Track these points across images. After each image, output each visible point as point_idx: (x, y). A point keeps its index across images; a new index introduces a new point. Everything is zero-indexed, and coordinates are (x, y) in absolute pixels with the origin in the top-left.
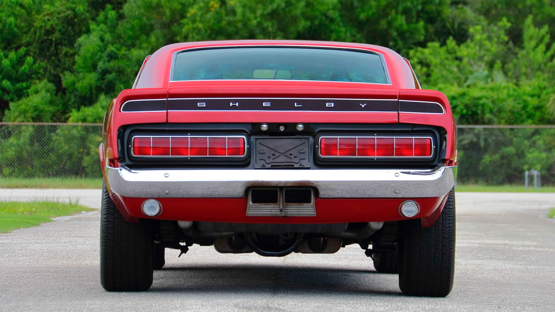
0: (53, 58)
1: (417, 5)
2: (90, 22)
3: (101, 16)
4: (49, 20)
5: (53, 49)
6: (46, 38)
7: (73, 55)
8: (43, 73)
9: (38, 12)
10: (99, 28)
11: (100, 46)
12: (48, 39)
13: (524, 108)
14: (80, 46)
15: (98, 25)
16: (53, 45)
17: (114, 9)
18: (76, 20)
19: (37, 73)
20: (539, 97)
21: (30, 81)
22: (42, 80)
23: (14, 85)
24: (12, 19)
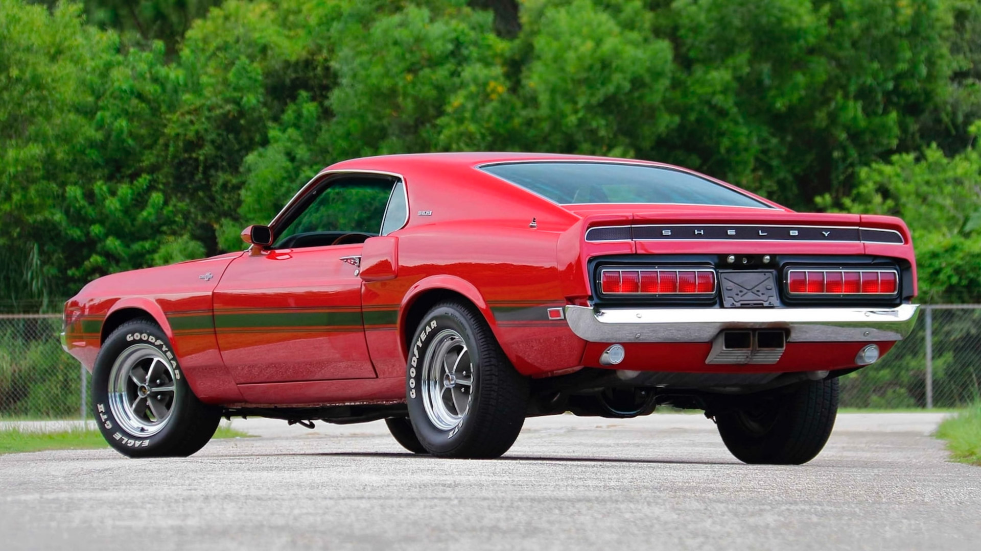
0: (201, 194)
1: (886, 80)
2: (270, 124)
3: (289, 115)
4: (192, 122)
5: (199, 176)
6: (186, 155)
7: (238, 187)
8: (183, 221)
9: (172, 108)
10: (286, 136)
11: (286, 170)
14: (249, 170)
15: (284, 131)
16: (201, 169)
17: (313, 99)
18: (242, 122)
19: (170, 222)
21: (158, 237)
22: (181, 235)
23: (127, 246)
24: (123, 123)
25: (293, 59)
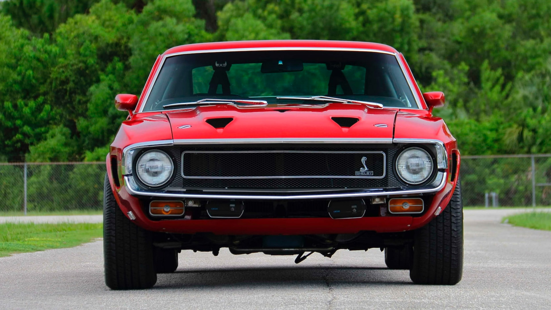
0: (68, 105)
2: (100, 72)
3: (109, 68)
4: (63, 72)
5: (67, 97)
6: (61, 87)
7: (86, 102)
8: (59, 118)
9: (54, 64)
10: (108, 78)
11: (109, 94)
12: (63, 88)
13: (485, 140)
14: (91, 94)
15: (107, 75)
16: (68, 94)
17: (120, 61)
18: (87, 72)
19: (53, 119)
20: (497, 130)
21: (48, 126)
22: (59, 125)
23: (33, 130)
24: (30, 72)
25: (111, 42)
